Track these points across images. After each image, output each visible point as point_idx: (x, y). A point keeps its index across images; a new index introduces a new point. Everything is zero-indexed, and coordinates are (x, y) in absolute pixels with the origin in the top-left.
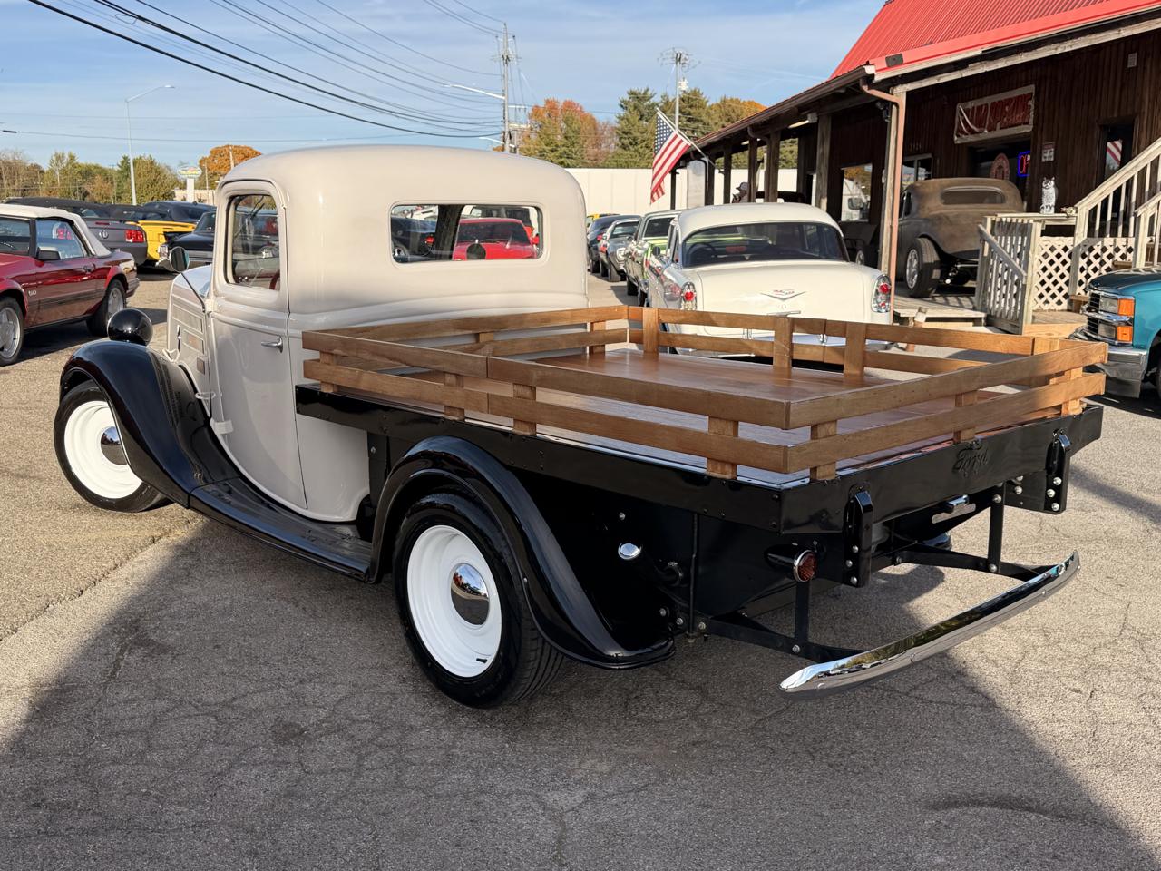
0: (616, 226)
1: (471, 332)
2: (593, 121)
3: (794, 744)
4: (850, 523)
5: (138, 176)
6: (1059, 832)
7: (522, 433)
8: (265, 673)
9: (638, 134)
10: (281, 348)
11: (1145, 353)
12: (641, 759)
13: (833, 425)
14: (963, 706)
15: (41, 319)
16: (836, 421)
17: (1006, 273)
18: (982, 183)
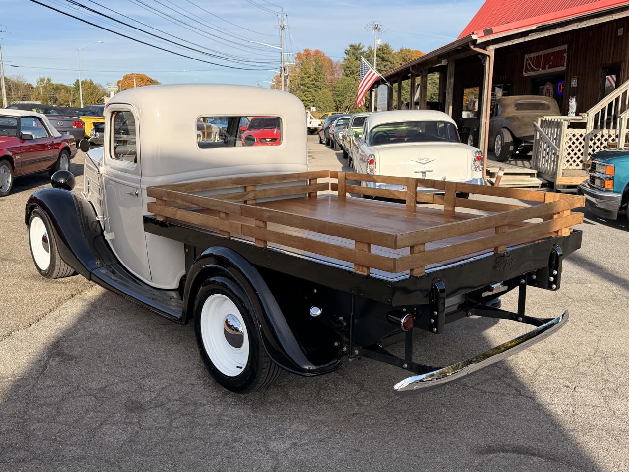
0: (339, 120)
1: (241, 186)
2: (330, 61)
3: (407, 416)
4: (433, 299)
5: (84, 90)
6: (548, 468)
7: (259, 246)
8: (124, 372)
9: (355, 69)
10: (137, 195)
11: (620, 195)
12: (323, 423)
13: (423, 246)
14: (503, 395)
15: (23, 171)
16: (424, 244)
17: (548, 149)
18: (537, 99)
